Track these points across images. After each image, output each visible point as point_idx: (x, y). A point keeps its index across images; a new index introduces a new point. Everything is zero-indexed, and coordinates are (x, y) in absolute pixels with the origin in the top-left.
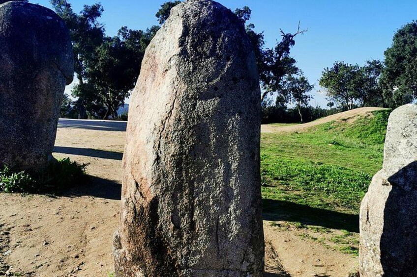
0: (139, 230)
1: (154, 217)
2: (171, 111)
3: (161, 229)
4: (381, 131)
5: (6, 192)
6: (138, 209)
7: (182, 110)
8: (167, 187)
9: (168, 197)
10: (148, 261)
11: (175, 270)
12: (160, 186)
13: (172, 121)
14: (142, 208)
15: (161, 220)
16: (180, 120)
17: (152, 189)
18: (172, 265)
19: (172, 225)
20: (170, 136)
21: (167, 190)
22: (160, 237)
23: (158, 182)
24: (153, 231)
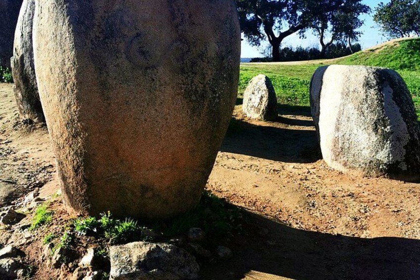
0: (17, 71)
1: (23, 65)
2: (26, 11)
3: (26, 70)
4: (402, 58)
5: (6, 83)
6: (16, 61)
7: (31, 9)
8: (27, 49)
9: (27, 54)
10: (22, 87)
11: (34, 90)
12: (24, 49)
13: (27, 15)
14: (17, 60)
15: (26, 66)
16: (30, 14)
17: (21, 50)
18: (32, 88)
19: (31, 68)
20: (27, 23)
21: (27, 51)
22: (26, 74)
23: (23, 47)
24: (22, 72)
